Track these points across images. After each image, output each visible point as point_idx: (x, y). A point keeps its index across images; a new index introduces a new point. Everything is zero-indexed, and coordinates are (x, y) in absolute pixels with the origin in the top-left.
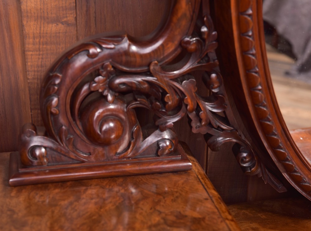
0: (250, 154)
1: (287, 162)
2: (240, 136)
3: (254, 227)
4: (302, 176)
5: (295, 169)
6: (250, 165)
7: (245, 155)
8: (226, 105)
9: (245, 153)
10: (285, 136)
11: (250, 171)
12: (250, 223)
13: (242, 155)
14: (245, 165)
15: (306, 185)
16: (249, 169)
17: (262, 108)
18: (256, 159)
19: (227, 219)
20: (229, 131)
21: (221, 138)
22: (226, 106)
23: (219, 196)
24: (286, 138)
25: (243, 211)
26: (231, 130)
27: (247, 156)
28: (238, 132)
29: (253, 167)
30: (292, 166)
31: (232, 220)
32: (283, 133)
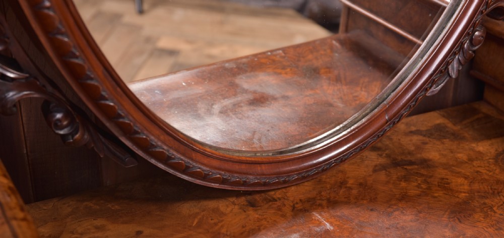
0: (67, 115)
1: (121, 120)
2: (44, 86)
3: (99, 224)
4: (148, 139)
5: (135, 130)
6: (71, 131)
7: (59, 116)
8: (8, 38)
9: (59, 112)
10: (110, 79)
11: (71, 141)
12: (94, 220)
13: (55, 116)
14: (62, 132)
15: (158, 151)
16: (70, 137)
17: (60, 37)
18: (78, 121)
19: (15, 219)
20: (23, 81)
21: (11, 94)
22: (7, 40)
23: (11, 185)
24: (114, 83)
25: (86, 203)
26: (27, 78)
27: (62, 117)
28: (38, 80)
29: (76, 134)
30: (129, 124)
31: (24, 219)
32: (107, 75)
